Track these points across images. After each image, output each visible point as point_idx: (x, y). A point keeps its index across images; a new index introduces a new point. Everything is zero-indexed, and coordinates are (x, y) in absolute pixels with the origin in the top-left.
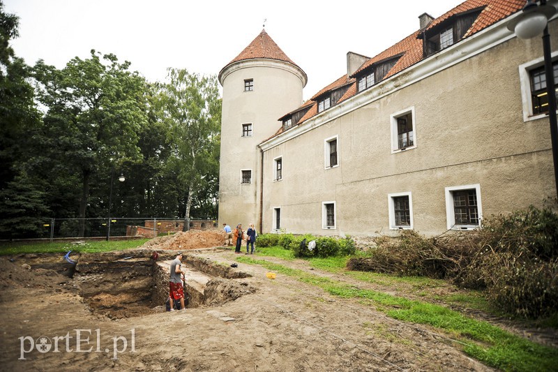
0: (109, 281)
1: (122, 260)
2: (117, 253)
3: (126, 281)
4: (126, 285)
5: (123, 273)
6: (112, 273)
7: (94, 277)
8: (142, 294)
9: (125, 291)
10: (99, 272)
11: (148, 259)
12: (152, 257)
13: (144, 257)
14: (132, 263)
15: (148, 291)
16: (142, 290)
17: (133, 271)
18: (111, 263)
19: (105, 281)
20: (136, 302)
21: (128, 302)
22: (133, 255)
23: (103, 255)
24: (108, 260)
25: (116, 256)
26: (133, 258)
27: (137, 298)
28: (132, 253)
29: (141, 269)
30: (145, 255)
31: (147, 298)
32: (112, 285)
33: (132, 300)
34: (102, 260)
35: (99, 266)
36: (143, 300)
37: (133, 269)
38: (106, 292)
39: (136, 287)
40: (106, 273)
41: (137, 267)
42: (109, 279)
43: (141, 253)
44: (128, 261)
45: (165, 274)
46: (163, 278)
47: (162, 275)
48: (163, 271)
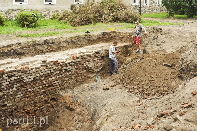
45: (28, 72)
46: (20, 81)
47: (12, 79)
48: (14, 73)
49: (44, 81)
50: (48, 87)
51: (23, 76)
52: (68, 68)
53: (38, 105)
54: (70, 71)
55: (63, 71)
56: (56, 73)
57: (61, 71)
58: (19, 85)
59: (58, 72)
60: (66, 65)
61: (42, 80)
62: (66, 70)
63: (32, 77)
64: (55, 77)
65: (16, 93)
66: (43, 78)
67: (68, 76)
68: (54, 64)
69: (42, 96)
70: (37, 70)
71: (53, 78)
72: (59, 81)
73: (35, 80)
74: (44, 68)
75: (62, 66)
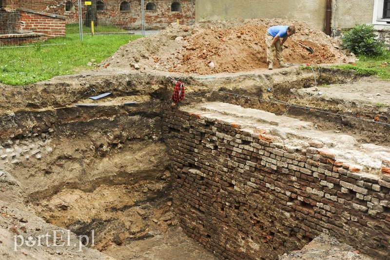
0: (68, 158)
1: (88, 103)
2: (75, 84)
3: (104, 155)
4: (107, 165)
5: (94, 136)
6: (68, 137)
7: (33, 147)
8: (147, 186)
9: (108, 181)
10: (41, 133)
11: (146, 98)
12: (154, 95)
13: (135, 93)
14: (112, 110)
15: (159, 179)
16: (146, 175)
17: (117, 131)
18: (64, 111)
19: (60, 158)
20: (136, 204)
21: (120, 206)
22: (110, 89)
23: (45, 90)
24: (56, 104)
25: (73, 93)
26: (112, 96)
27: (137, 196)
28: (108, 83)
29: (132, 123)
30: (139, 88)
31: (160, 194)
32: (76, 166)
33: (127, 200)
34: (44, 104)
35: (40, 119)
36: (151, 200)
37: (115, 124)
38: (73, 186)
39: (130, 169)
40: (56, 136)
41: (123, 120)
42: (69, 151)
43: (129, 83)
44: (101, 104)
45: (270, 150)
46: (257, 159)
47: (247, 147)
48: (249, 139)
49: (296, 185)
50: (303, 204)
51: (261, 152)
52: (361, 191)
53: (278, 226)
54: (363, 202)
55: (344, 190)
56: (324, 183)
57: (338, 186)
58: (253, 164)
59: (331, 186)
60: (354, 180)
61: (292, 182)
62: (351, 192)
63: (274, 161)
64: (321, 194)
65: (248, 175)
66: (294, 178)
67: (353, 211)
68: (321, 161)
69: (288, 214)
70: (286, 154)
71: (314, 191)
72: (328, 207)
73: (278, 171)
74: (300, 157)
75: (342, 176)
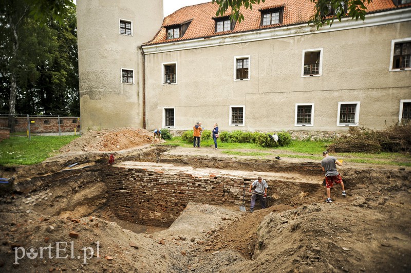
0: (60, 197)
1: (67, 169)
2: (61, 161)
3: (76, 192)
4: (78, 196)
5: (71, 184)
6: (58, 186)
7: (42, 195)
8: (98, 202)
9: (80, 204)
10: (45, 187)
11: (94, 163)
12: (97, 162)
13: (88, 162)
14: (79, 171)
15: (104, 198)
16: (97, 197)
17: (82, 180)
18: (56, 174)
19: (56, 197)
20: (94, 212)
21: (87, 214)
22: (78, 161)
23: (46, 166)
24: (52, 171)
25: (61, 165)
26: (78, 164)
27: (93, 208)
28: (77, 159)
29: (88, 175)
30: (91, 159)
31: (104, 204)
32: (65, 200)
33: (89, 211)
34: (46, 172)
35: (44, 180)
36: (100, 208)
37: (80, 177)
38: (65, 210)
39: (90, 196)
40: (51, 187)
41: (84, 174)
42: (60, 193)
43: (86, 158)
44: (74, 168)
45: (163, 176)
46: (157, 180)
47: (151, 177)
48: (152, 173)
49: (176, 187)
50: (180, 193)
51: (159, 178)
52: (203, 184)
53: (169, 204)
54: (205, 187)
55: (196, 185)
56: (188, 184)
57: (194, 184)
58: (155, 183)
59: (191, 184)
60: (200, 181)
61: (174, 186)
62: (199, 185)
63: (165, 180)
64: (187, 188)
65: (153, 187)
66: (175, 185)
67: (201, 192)
68: (186, 176)
69: (173, 198)
70: (171, 176)
71: (184, 188)
72: (191, 192)
73: (168, 183)
74: (177, 176)
75: (195, 180)
